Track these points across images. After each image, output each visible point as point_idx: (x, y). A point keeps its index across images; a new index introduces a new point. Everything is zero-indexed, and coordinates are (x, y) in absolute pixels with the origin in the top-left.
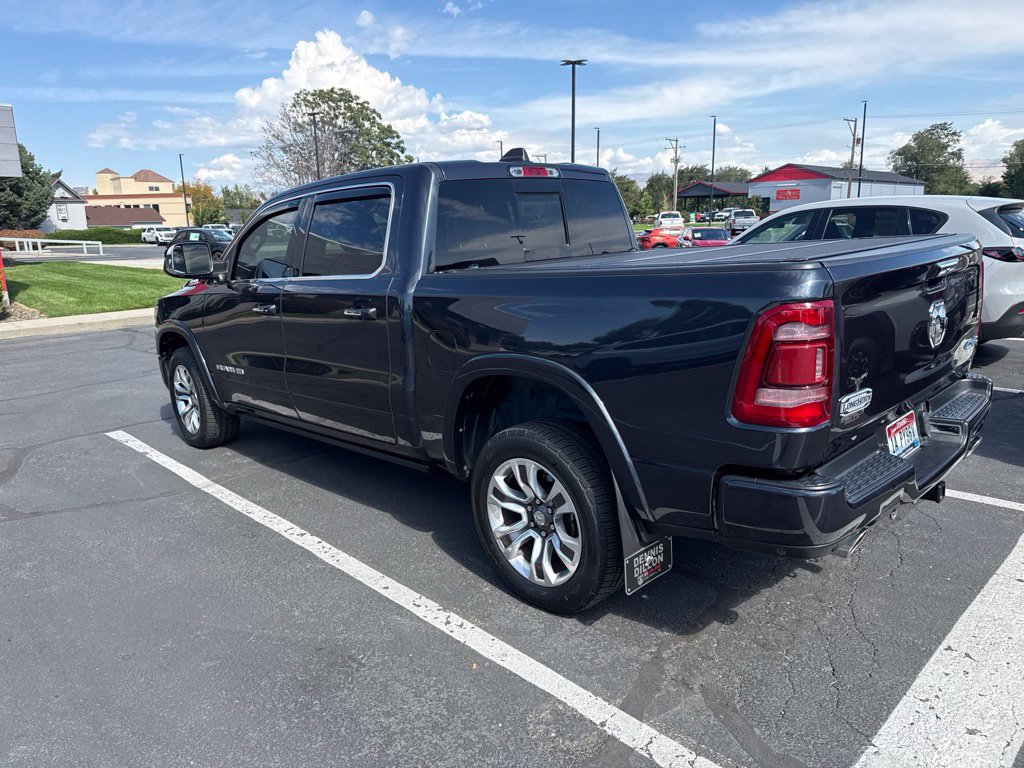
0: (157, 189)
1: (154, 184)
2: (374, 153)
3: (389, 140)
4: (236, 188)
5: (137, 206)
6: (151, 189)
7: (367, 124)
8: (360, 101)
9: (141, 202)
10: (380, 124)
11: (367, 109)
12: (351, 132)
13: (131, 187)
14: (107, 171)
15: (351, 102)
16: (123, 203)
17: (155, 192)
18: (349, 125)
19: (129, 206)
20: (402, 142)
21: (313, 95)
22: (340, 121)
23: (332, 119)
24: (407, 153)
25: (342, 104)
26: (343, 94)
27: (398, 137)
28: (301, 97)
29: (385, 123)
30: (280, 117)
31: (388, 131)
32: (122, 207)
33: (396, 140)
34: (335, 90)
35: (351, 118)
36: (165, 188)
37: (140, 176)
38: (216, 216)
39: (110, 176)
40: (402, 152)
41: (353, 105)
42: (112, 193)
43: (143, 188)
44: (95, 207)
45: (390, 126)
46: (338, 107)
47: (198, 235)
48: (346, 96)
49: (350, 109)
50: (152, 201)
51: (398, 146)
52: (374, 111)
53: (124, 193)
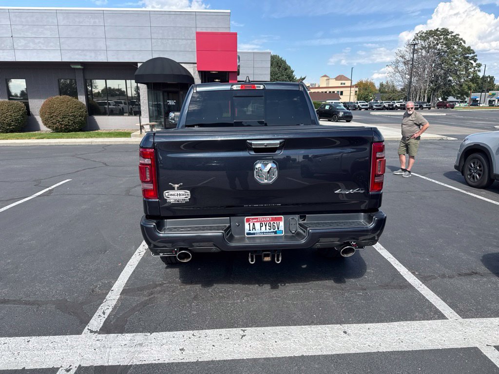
0: (344, 84)
1: (343, 82)
2: (457, 63)
3: (467, 55)
4: (387, 83)
5: (334, 92)
6: (341, 84)
7: (456, 47)
8: (454, 34)
9: (336, 90)
10: (464, 46)
11: (457, 38)
12: (445, 52)
13: (334, 83)
14: (325, 76)
15: (448, 35)
16: (328, 90)
17: (343, 85)
18: (444, 48)
19: (331, 92)
20: (476, 56)
21: (425, 33)
22: (439, 47)
23: (435, 45)
24: (478, 62)
25: (442, 36)
26: (443, 32)
27: (474, 53)
28: (419, 35)
29: (466, 46)
30: (406, 46)
31: (469, 50)
32: (328, 92)
33: (472, 55)
34: (439, 29)
35: (445, 44)
36: (348, 83)
37: (339, 78)
38: (367, 97)
39: (326, 78)
40: (475, 61)
41: (449, 37)
42: (325, 86)
43: (338, 83)
44: (314, 92)
45: (469, 47)
46: (440, 39)
47: (329, 106)
48: (445, 32)
49: (446, 39)
50: (340, 90)
51: (473, 58)
52: (462, 39)
53: (330, 86)
